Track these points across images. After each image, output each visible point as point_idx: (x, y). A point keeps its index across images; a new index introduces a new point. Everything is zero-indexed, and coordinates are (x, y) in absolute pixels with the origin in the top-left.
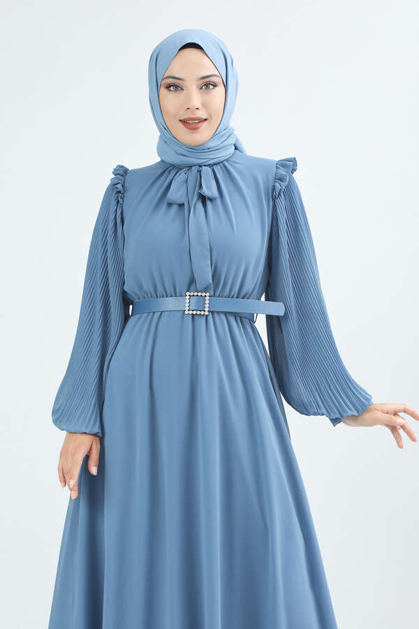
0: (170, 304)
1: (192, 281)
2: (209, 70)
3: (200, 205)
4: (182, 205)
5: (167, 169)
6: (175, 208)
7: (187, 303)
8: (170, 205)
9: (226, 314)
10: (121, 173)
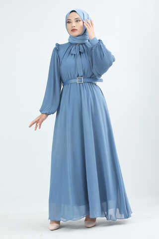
0: (73, 81)
1: (78, 75)
2: (77, 16)
3: (79, 55)
4: (75, 55)
5: (70, 44)
6: (73, 55)
7: (77, 81)
8: (72, 55)
9: (88, 82)
10: (58, 45)
